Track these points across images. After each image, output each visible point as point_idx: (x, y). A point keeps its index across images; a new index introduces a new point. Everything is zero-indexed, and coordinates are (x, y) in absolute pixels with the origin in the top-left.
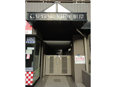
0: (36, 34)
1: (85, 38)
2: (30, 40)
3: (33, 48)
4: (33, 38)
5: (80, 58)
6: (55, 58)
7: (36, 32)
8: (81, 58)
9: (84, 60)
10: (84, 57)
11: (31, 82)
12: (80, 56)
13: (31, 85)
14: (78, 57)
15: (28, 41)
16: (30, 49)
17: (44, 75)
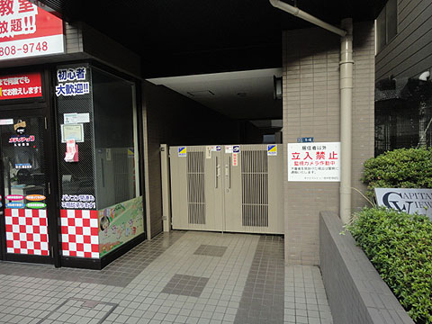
0: (82, 51)
1: (347, 46)
2: (68, 81)
3: (86, 118)
4: (80, 72)
5: (313, 153)
6: (208, 156)
7: (81, 40)
8: (320, 155)
9: (337, 162)
10: (337, 151)
11: (95, 248)
12: (312, 145)
13: (96, 259)
14: (304, 148)
15: (61, 88)
16: (76, 121)
17: (166, 229)
